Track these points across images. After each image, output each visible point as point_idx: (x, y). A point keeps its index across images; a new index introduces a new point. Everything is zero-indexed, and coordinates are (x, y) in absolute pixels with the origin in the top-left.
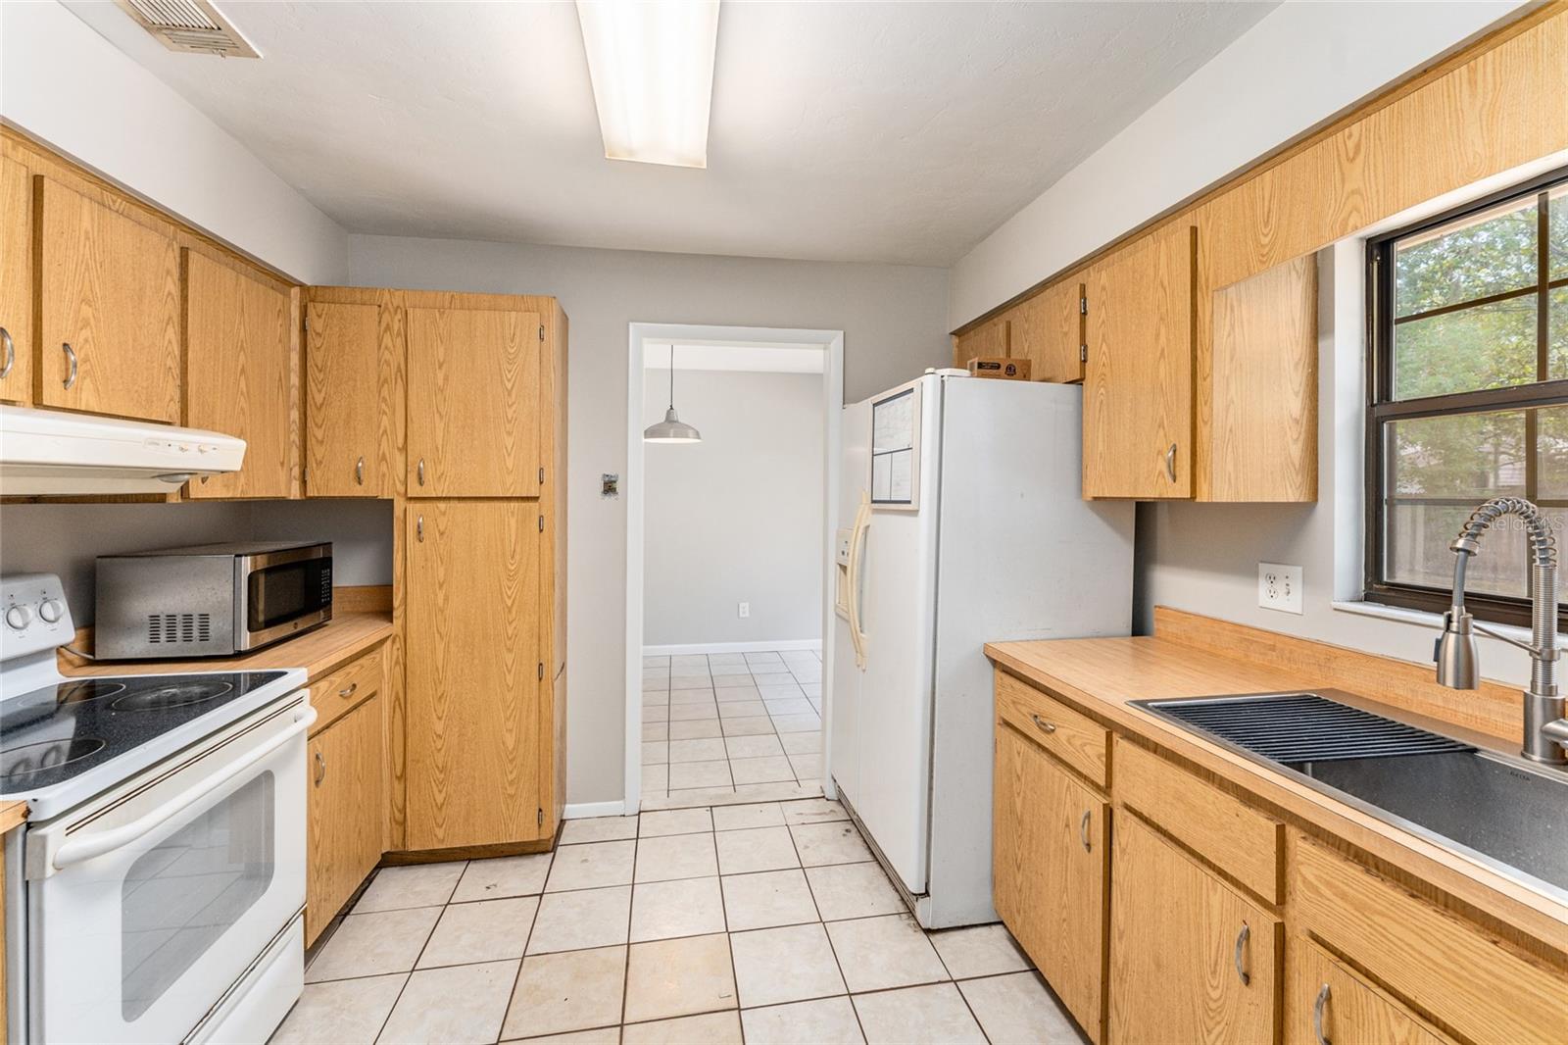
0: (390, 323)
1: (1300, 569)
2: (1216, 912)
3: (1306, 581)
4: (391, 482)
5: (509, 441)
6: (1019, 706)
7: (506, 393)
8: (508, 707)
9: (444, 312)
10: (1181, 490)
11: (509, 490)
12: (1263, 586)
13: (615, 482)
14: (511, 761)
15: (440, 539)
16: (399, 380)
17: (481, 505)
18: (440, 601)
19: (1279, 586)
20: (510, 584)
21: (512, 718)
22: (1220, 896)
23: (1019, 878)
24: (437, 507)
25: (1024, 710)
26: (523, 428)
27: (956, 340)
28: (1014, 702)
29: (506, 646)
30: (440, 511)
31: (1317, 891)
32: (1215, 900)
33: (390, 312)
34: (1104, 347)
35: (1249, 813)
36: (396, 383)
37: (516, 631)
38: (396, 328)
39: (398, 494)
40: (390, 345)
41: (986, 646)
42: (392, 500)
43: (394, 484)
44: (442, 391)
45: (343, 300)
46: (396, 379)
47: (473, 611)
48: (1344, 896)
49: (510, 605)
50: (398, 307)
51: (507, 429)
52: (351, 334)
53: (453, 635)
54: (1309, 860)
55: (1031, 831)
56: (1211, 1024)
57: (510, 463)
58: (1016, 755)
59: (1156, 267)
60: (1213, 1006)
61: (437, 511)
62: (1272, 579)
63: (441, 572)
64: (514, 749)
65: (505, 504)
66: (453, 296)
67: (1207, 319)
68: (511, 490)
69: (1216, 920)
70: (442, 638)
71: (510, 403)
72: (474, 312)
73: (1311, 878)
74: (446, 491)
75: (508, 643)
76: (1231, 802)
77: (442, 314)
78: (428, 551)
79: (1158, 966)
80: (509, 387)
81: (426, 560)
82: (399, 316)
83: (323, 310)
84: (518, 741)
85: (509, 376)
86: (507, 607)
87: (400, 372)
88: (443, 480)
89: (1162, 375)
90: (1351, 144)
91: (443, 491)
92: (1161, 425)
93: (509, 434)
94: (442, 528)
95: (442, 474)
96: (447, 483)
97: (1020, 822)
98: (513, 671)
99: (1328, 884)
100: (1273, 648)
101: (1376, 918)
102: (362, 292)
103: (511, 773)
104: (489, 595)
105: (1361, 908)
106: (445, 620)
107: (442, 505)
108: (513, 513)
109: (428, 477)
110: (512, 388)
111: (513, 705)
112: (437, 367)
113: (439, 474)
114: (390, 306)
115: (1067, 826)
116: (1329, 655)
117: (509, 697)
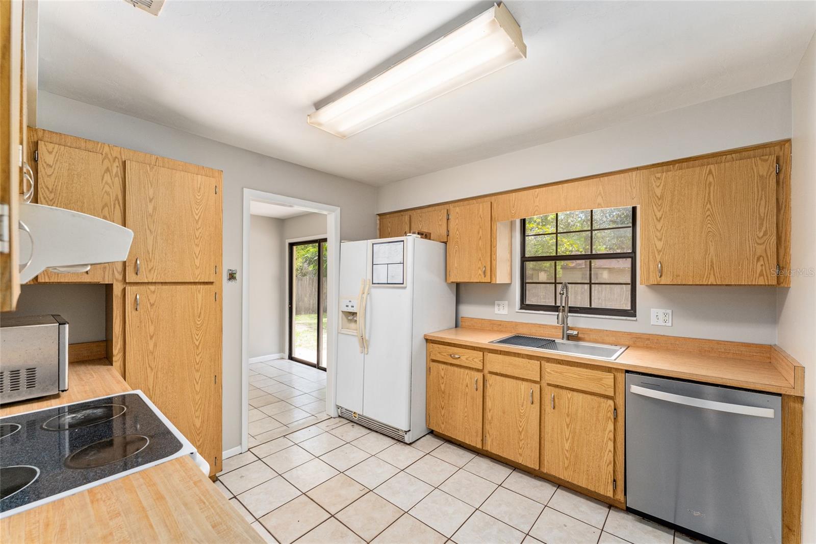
0: (110, 167)
1: (507, 302)
2: (523, 390)
3: (509, 305)
4: (111, 272)
5: (197, 250)
6: (442, 353)
7: (195, 222)
8: (197, 404)
9: (153, 168)
10: (487, 279)
11: (197, 279)
12: (496, 308)
13: (235, 273)
14: (198, 435)
15: (151, 309)
16: (117, 206)
17: (179, 287)
18: (151, 347)
19: (501, 307)
20: (197, 332)
21: (199, 410)
22: (524, 385)
23: (443, 412)
24: (149, 288)
25: (445, 354)
26: (205, 242)
27: (378, 217)
28: (439, 353)
29: (195, 368)
30: (151, 291)
31: (551, 374)
32: (523, 387)
33: (109, 160)
34: (457, 232)
35: (532, 361)
36: (114, 208)
37: (201, 359)
38: (114, 171)
39: (117, 280)
40: (109, 181)
41: (425, 335)
42: (112, 284)
43: (113, 274)
44: (151, 216)
45: (69, 144)
46: (115, 204)
47: (174, 351)
48: (557, 372)
49: (197, 344)
50: (116, 157)
51: (196, 243)
52: (79, 170)
53: (160, 367)
54: (548, 367)
55: (449, 394)
56: (521, 420)
57: (197, 262)
58: (441, 370)
59: (478, 210)
60: (522, 415)
61: (148, 291)
62: (499, 305)
63: (152, 329)
64: (200, 427)
65: (194, 287)
66: (157, 158)
67: (495, 230)
68: (198, 279)
69: (523, 393)
70: (152, 369)
71: (197, 228)
72: (174, 171)
73: (549, 371)
74: (155, 278)
75: (196, 366)
76: (525, 361)
77: (152, 169)
78: (142, 316)
79: (504, 413)
80: (197, 219)
81: (141, 322)
82: (116, 164)
83: (53, 148)
84: (203, 422)
85: (197, 212)
86: (196, 345)
87: (118, 200)
88: (152, 272)
89: (480, 244)
90: (536, 194)
91: (153, 279)
92: (480, 260)
93: (197, 245)
94: (152, 302)
95: (152, 268)
96: (155, 274)
97: (443, 393)
98: (200, 382)
99: (553, 371)
100: (500, 325)
101: (565, 374)
102: (86, 142)
103: (199, 441)
104: (184, 340)
105: (561, 373)
106: (155, 358)
107: (152, 288)
108: (199, 291)
109: (142, 270)
110: (199, 219)
111: (200, 401)
112: (148, 201)
113: (150, 268)
114: (109, 156)
115: (467, 386)
116: (516, 325)
117: (197, 397)
